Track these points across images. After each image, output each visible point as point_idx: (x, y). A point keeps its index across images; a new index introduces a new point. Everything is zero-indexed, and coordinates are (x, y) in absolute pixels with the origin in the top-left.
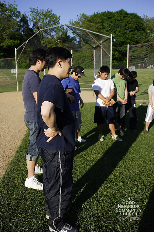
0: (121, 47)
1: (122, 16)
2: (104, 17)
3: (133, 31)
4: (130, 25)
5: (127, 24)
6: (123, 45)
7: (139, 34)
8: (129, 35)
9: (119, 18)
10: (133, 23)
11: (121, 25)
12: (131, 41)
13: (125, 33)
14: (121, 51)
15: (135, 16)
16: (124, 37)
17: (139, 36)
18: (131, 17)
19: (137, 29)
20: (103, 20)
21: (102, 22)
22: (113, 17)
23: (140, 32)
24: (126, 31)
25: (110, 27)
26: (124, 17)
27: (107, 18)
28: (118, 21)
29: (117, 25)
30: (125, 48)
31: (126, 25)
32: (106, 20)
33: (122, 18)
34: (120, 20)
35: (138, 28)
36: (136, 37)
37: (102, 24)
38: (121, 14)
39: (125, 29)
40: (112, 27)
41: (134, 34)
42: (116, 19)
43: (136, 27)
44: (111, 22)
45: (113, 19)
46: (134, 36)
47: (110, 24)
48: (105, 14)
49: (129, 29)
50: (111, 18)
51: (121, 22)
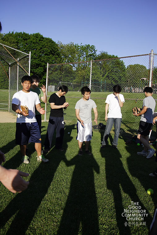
1: (38, 39)
3: (48, 54)
4: (45, 48)
7: (53, 58)
9: (34, 41)
10: (48, 47)
11: (36, 48)
13: (40, 56)
15: (50, 41)
16: (39, 59)
17: (54, 60)
18: (46, 42)
19: (52, 54)
20: (18, 40)
21: (17, 43)
22: (29, 39)
24: (41, 54)
25: (26, 48)
26: (40, 40)
27: (22, 39)
28: (33, 43)
29: (32, 47)
30: (39, 70)
31: (41, 49)
32: (21, 41)
33: (38, 41)
34: (35, 43)
35: (53, 52)
36: (51, 61)
37: (17, 44)
38: (37, 37)
39: (40, 52)
40: (27, 48)
41: (48, 58)
42: (32, 41)
43: (51, 51)
44: (27, 44)
45: (28, 40)
46: (49, 59)
47: (25, 46)
48: (21, 35)
49: (44, 52)
50: (26, 39)
51: (37, 45)
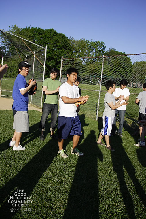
0: (49, 62)
2: (35, 32)
5: (55, 42)
6: (50, 61)
8: (57, 52)
12: (58, 58)
14: (49, 65)
23: (66, 50)
